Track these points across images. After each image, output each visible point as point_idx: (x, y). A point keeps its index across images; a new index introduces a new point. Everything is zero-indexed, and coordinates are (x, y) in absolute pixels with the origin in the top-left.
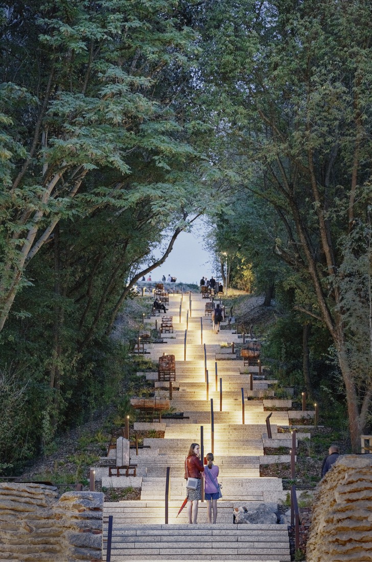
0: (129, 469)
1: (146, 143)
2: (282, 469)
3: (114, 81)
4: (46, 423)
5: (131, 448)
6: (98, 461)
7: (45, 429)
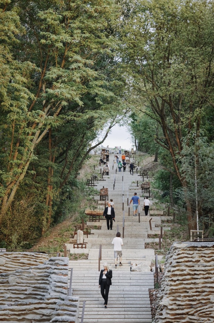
0: (83, 245)
1: (92, 91)
2: (156, 245)
3: (76, 61)
4: (44, 223)
5: (84, 234)
6: (69, 240)
7: (44, 225)
